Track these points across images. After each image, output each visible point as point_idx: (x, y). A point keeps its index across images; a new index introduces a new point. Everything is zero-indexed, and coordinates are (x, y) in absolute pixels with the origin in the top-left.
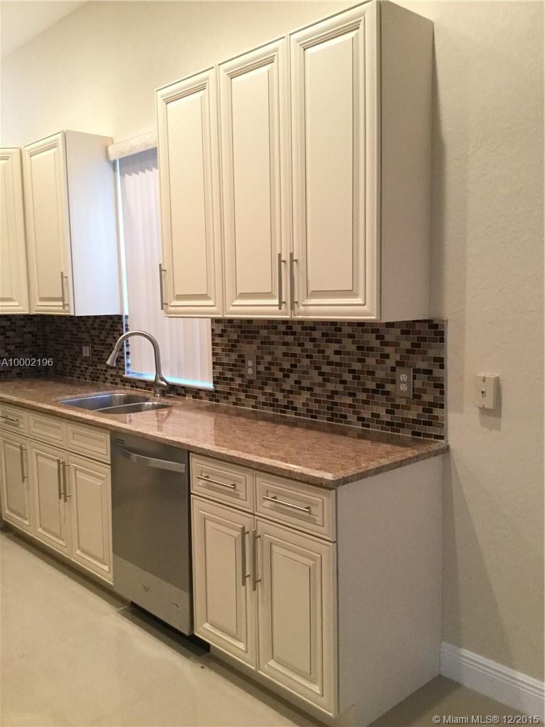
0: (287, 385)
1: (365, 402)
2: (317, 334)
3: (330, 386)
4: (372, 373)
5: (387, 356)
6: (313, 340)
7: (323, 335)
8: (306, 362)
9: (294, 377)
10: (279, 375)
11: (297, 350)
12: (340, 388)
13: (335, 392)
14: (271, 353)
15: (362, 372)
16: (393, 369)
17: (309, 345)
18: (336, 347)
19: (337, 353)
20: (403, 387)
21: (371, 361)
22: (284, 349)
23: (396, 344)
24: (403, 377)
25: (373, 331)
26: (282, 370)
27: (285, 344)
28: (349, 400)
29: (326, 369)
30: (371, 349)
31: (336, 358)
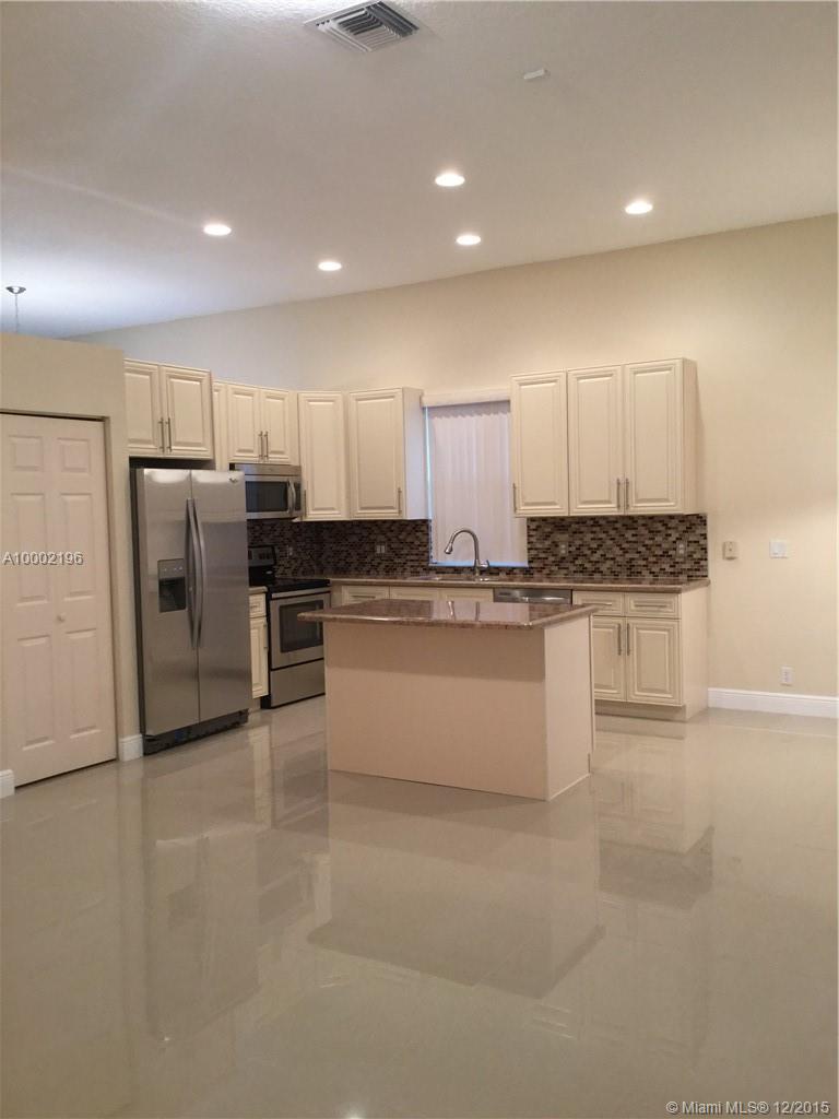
0: (595, 557)
1: (655, 563)
2: (618, 525)
3: (628, 556)
4: (660, 545)
5: (670, 535)
6: (616, 529)
7: (624, 525)
8: (610, 542)
9: (600, 552)
10: (588, 552)
11: (603, 536)
12: (637, 556)
13: (633, 559)
14: (581, 539)
15: (652, 545)
16: (674, 542)
17: (612, 532)
18: (633, 532)
19: (633, 535)
20: (681, 552)
21: (659, 539)
22: (592, 536)
23: (676, 528)
24: (681, 546)
25: (660, 522)
26: (590, 549)
27: (592, 532)
28: (644, 563)
29: (625, 546)
30: (659, 532)
31: (634, 539)
